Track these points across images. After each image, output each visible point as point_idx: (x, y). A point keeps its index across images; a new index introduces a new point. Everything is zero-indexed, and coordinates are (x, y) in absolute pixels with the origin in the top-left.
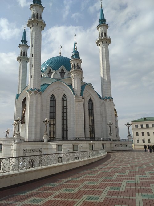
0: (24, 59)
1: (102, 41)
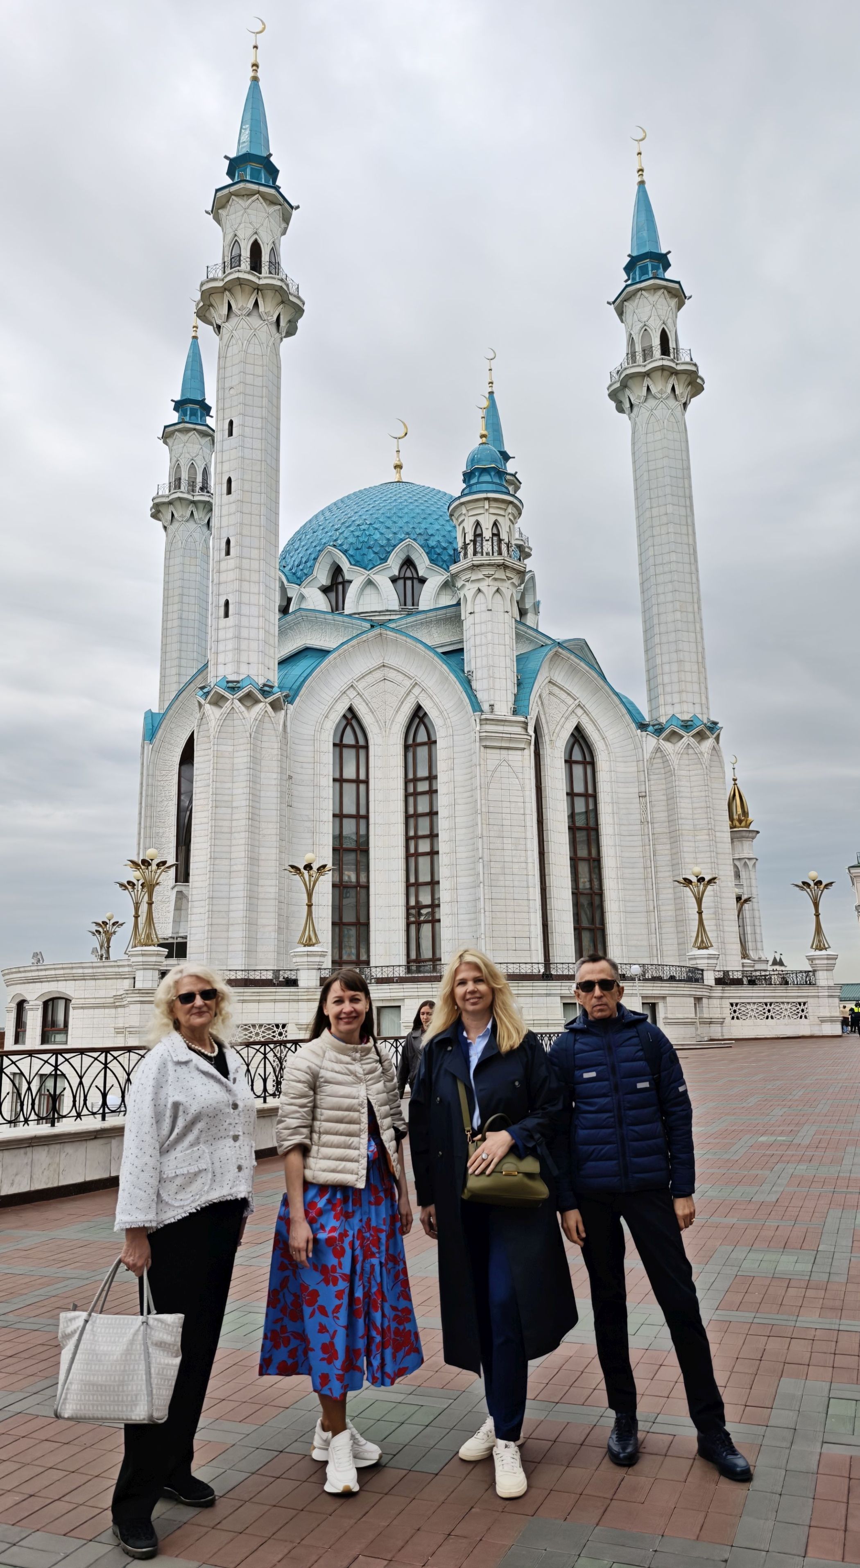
1: (647, 381)
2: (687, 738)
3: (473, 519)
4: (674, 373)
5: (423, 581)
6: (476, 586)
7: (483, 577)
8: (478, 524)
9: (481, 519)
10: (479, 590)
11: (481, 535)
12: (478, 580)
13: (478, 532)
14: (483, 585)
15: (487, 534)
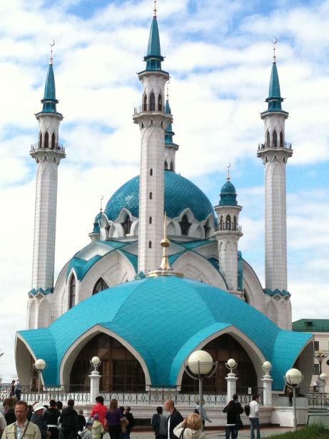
1: (275, 154)
2: (282, 299)
3: (227, 214)
4: (285, 152)
5: (190, 225)
8: (229, 216)
9: (230, 214)
10: (229, 242)
12: (229, 238)
13: (229, 219)
14: (231, 241)
15: (232, 221)
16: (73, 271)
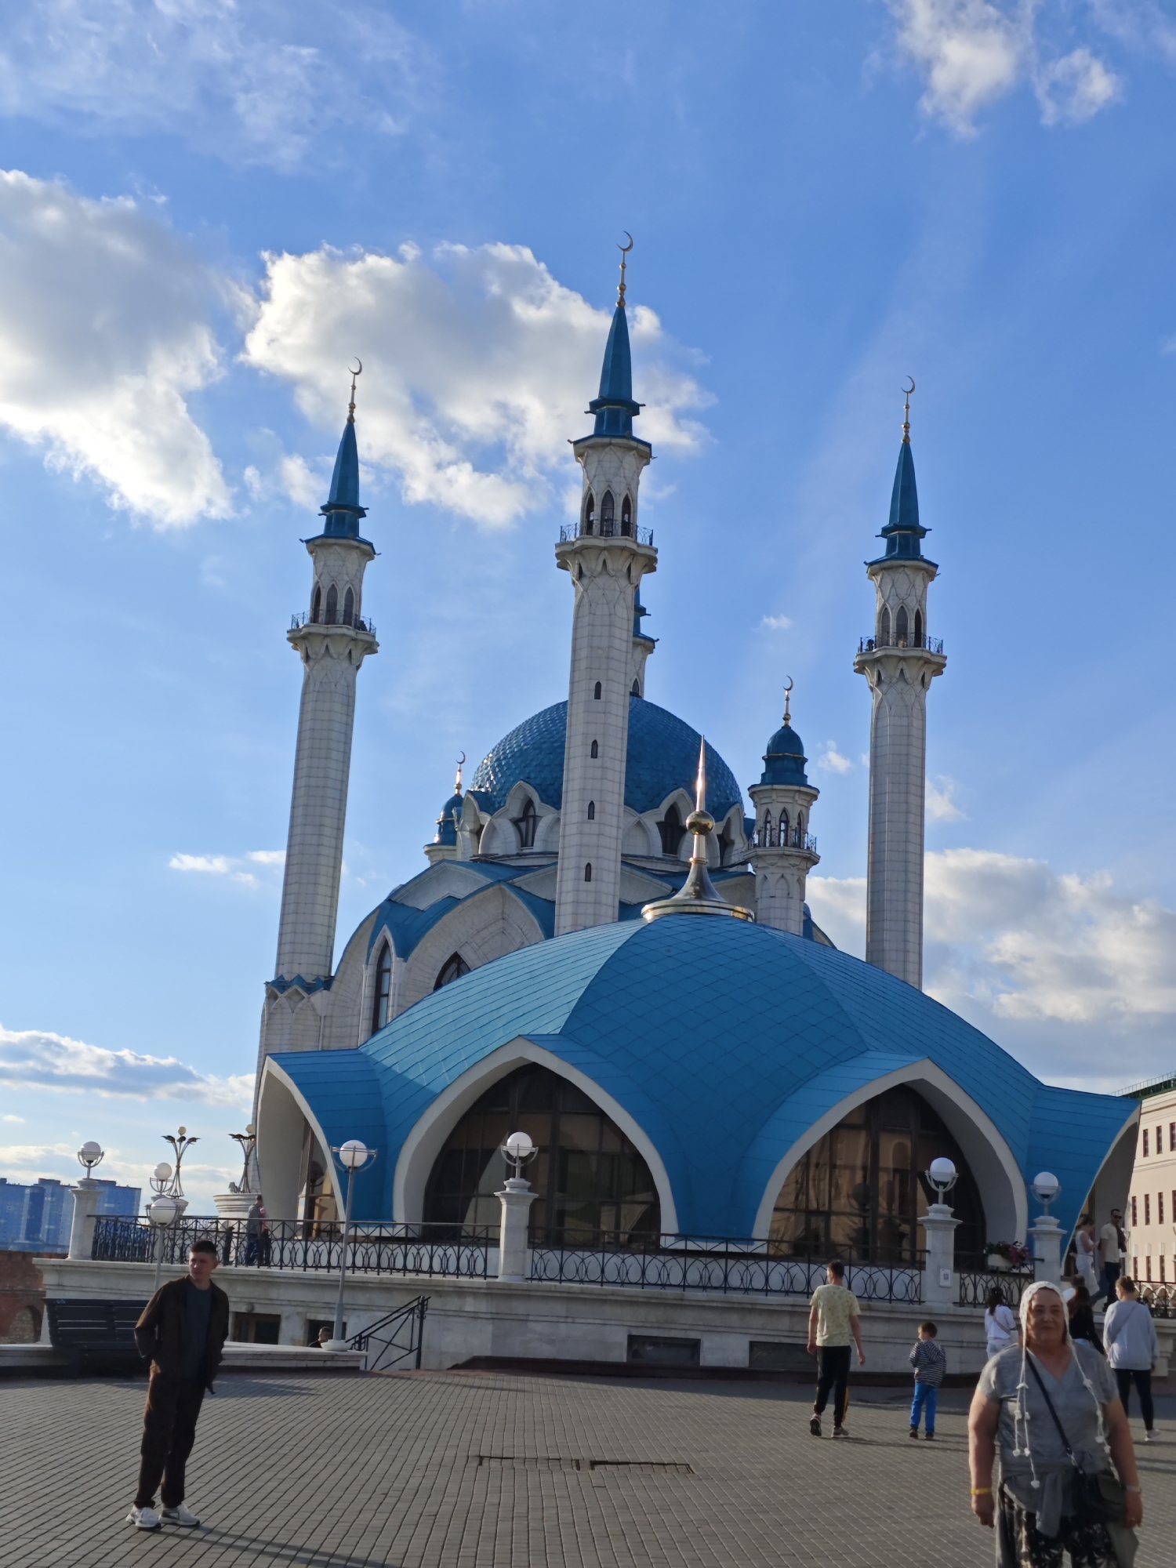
0: (351, 646)
1: (902, 664)
3: (780, 807)
6: (781, 871)
7: (787, 865)
8: (784, 811)
9: (789, 807)
11: (787, 822)
12: (784, 867)
13: (784, 818)
14: (788, 873)
15: (794, 823)
16: (387, 933)
